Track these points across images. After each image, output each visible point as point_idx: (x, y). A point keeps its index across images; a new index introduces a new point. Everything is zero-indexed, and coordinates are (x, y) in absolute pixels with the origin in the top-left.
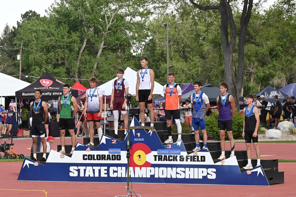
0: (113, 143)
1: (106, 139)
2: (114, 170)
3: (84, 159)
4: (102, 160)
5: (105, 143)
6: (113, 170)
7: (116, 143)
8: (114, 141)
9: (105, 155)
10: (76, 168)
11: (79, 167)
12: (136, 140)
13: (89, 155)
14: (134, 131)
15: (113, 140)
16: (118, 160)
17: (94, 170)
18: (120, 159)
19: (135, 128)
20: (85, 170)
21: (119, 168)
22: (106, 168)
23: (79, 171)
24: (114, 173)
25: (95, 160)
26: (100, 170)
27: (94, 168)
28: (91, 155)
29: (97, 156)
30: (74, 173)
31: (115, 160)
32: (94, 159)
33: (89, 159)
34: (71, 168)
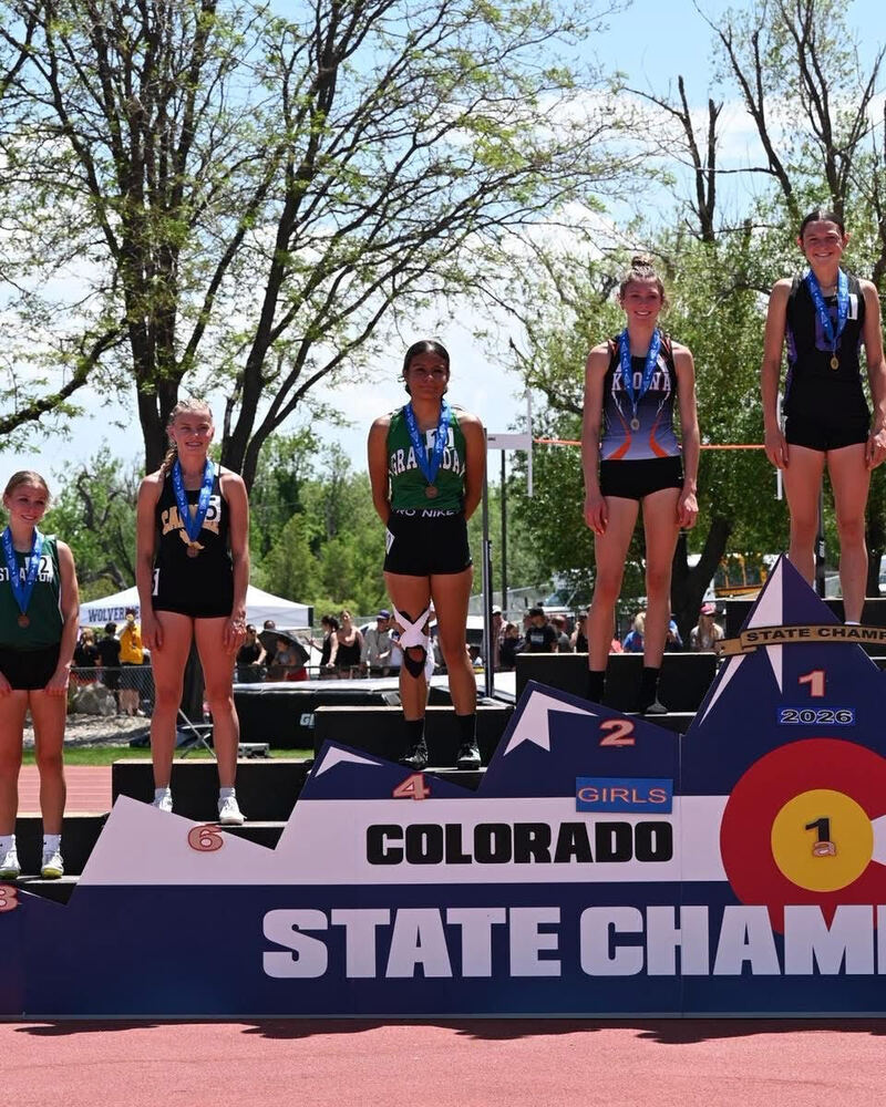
0: (609, 741)
1: (552, 715)
2: (617, 930)
3: (375, 855)
4: (522, 858)
5: (547, 748)
6: (612, 926)
7: (630, 742)
8: (616, 729)
9: (543, 830)
10: (315, 919)
11: (340, 916)
12: (796, 720)
13: (415, 831)
14: (775, 655)
15: (608, 725)
16: (645, 856)
17: (453, 935)
18: (665, 853)
19: (788, 639)
20: (384, 935)
21: (660, 915)
22: (552, 915)
23: (335, 939)
24: (618, 949)
25: (467, 860)
26: (500, 935)
27: (455, 915)
28: (433, 831)
29: (482, 832)
30: (296, 956)
31: (623, 856)
32: (456, 857)
33: (415, 858)
34: (277, 924)
